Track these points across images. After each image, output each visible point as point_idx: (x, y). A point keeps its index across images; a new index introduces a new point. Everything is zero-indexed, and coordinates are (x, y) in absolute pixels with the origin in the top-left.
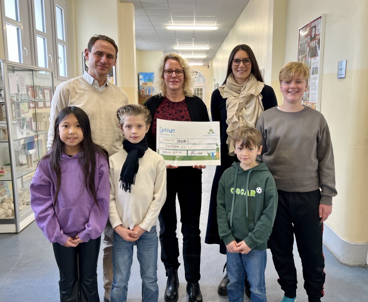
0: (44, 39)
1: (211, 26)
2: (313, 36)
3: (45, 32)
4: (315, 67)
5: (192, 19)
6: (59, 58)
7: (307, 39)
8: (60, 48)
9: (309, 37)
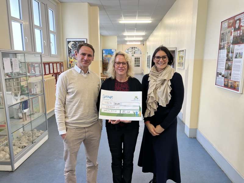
0: (41, 31)
1: (148, 21)
2: (237, 27)
3: (41, 26)
4: (238, 52)
5: (135, 16)
6: (51, 43)
7: (229, 29)
8: (52, 36)
9: (233, 28)
